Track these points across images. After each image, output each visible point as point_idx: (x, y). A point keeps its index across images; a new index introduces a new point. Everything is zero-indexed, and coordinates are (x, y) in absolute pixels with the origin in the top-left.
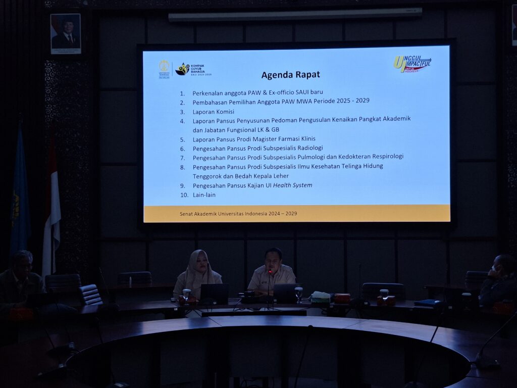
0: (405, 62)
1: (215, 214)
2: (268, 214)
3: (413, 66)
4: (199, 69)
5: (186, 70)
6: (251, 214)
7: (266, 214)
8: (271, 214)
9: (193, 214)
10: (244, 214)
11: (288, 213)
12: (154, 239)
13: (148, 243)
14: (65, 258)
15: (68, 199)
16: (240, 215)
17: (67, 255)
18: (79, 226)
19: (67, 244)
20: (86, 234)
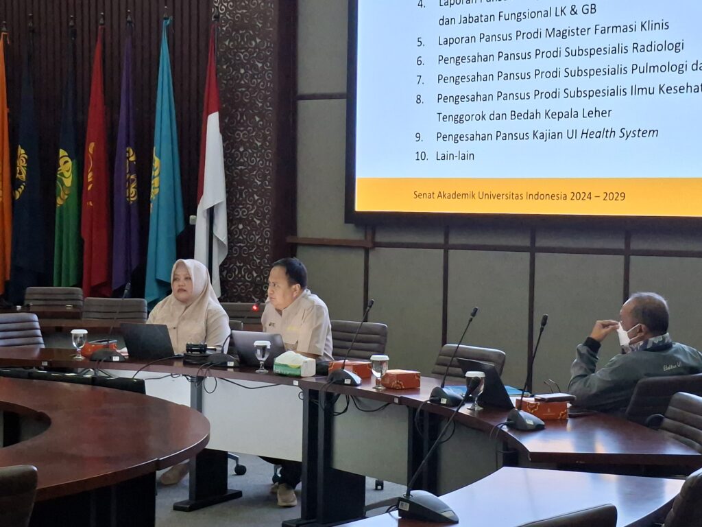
1: (473, 196)
2: (570, 196)
6: (538, 196)
7: (565, 198)
8: (576, 196)
10: (524, 196)
11: (608, 196)
12: (377, 245)
13: (367, 251)
14: (237, 273)
15: (242, 164)
16: (517, 197)
17: (240, 268)
18: (256, 214)
19: (240, 247)
20: (268, 232)
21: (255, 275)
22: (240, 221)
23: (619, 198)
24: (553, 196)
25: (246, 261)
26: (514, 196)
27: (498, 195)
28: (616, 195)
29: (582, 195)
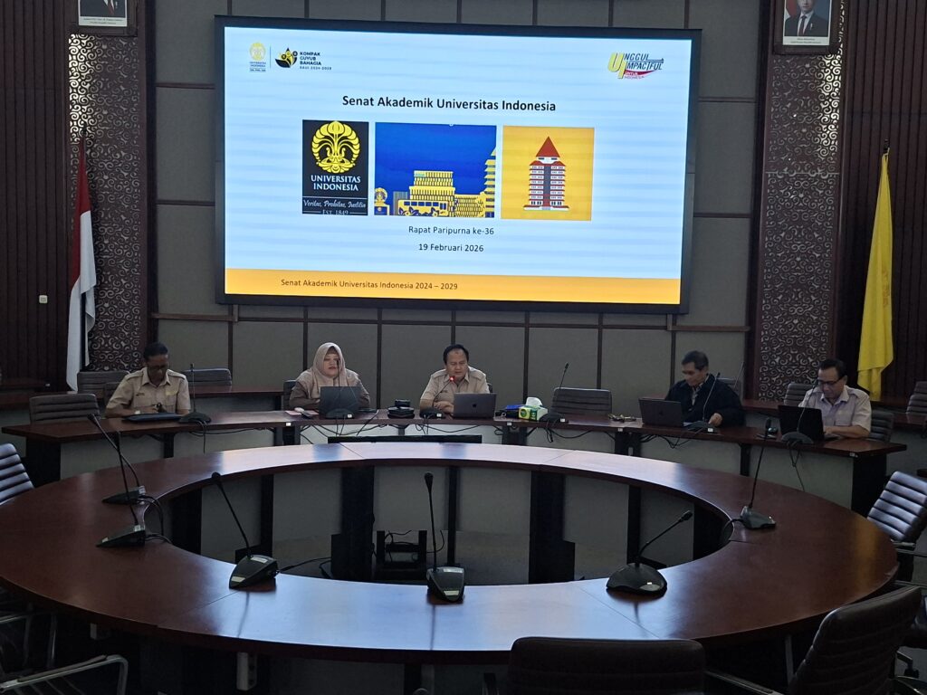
0: (625, 62)
1: (335, 284)
2: (415, 285)
3: (637, 68)
4: (311, 59)
5: (292, 60)
6: (389, 285)
7: (412, 287)
8: (420, 286)
9: (302, 283)
11: (445, 286)
12: (240, 319)
13: (231, 324)
14: (103, 343)
15: (107, 254)
16: (373, 286)
17: (106, 340)
18: (125, 295)
19: (106, 322)
20: (136, 309)
21: (123, 344)
22: (106, 300)
23: (453, 287)
24: (401, 285)
25: (114, 333)
26: (369, 285)
27: (357, 285)
29: (424, 285)
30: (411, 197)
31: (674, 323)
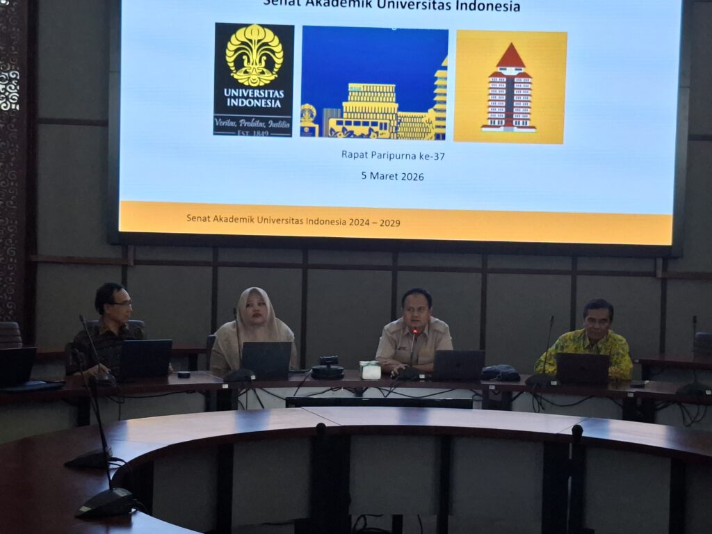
1: (252, 220)
2: (349, 222)
6: (318, 222)
7: (345, 223)
8: (354, 222)
9: (211, 219)
10: (304, 221)
11: (385, 223)
16: (297, 222)
20: (11, 250)
23: (395, 224)
24: (332, 222)
26: (294, 221)
27: (278, 221)
28: (391, 223)
29: (361, 222)
30: (345, 115)
31: (665, 269)
